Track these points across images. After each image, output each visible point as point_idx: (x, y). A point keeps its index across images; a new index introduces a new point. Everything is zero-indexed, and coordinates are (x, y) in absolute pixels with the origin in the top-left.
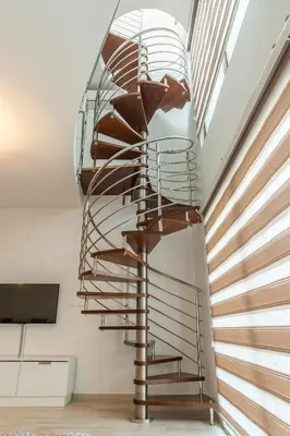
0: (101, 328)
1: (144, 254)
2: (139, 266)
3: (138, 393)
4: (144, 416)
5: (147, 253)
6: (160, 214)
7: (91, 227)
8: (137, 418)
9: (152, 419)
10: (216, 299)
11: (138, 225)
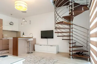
0: (63, 39)
1: (71, 22)
2: (70, 25)
3: (70, 53)
4: (71, 58)
5: (72, 21)
6: (73, 10)
7: (57, 14)
8: (70, 58)
9: (73, 58)
10: (91, 32)
11: (69, 14)
